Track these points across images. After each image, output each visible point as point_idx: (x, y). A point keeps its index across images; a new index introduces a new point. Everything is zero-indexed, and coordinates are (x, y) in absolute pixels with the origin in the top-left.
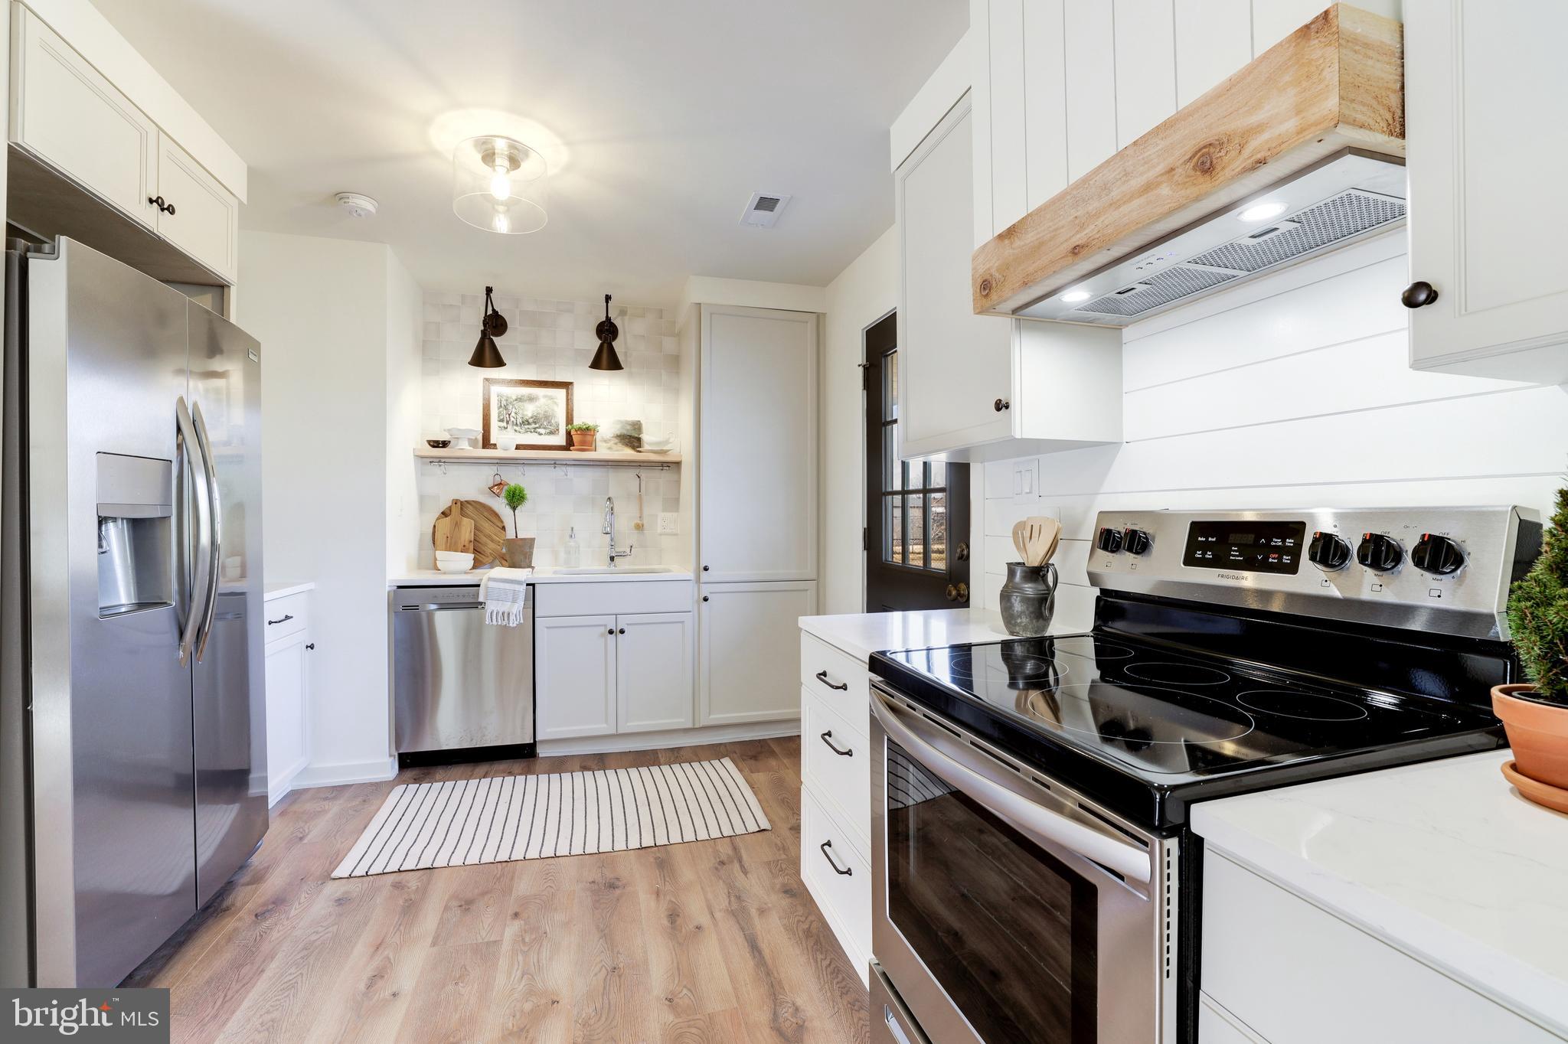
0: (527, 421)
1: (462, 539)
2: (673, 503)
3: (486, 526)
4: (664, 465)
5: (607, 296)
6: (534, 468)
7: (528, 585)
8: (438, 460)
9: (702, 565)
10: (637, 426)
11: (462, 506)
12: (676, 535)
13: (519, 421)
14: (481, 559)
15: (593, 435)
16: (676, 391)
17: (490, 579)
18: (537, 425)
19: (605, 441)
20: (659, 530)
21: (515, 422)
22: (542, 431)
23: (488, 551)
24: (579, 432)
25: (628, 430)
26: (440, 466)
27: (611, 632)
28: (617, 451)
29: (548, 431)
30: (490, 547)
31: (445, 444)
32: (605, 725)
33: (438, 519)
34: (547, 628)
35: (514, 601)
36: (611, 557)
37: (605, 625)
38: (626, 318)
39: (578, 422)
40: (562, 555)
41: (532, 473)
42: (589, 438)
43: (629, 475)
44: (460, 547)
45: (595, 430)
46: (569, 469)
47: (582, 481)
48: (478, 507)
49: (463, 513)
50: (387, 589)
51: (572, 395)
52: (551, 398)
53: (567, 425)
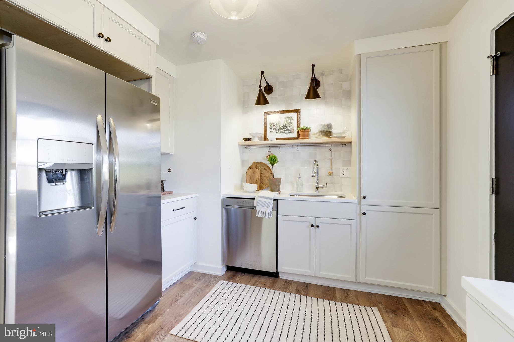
0: (281, 128)
1: (256, 178)
2: (348, 162)
3: (265, 173)
4: (344, 144)
5: (312, 64)
6: (284, 148)
7: (274, 200)
8: (248, 146)
9: (362, 195)
10: (330, 126)
11: (256, 165)
12: (350, 178)
13: (278, 128)
14: (263, 186)
15: (309, 132)
16: (350, 108)
17: (259, 197)
18: (285, 130)
19: (315, 134)
20: (341, 175)
21: (276, 129)
22: (287, 132)
23: (266, 183)
24: (302, 131)
25: (325, 128)
26: (249, 149)
27: (312, 226)
28: (320, 138)
29: (289, 131)
30: (266, 181)
31: (249, 140)
32: (309, 271)
33: (248, 170)
34: (283, 220)
35: (268, 207)
36: (317, 188)
37: (310, 222)
38: (324, 77)
39: (302, 126)
40: (296, 186)
41: (283, 150)
42: (306, 133)
43: (326, 150)
44: (255, 181)
45: (309, 129)
46: (299, 148)
47: (304, 153)
48: (262, 165)
49: (256, 168)
50: (221, 198)
51: (300, 114)
52: (291, 117)
53: (297, 128)
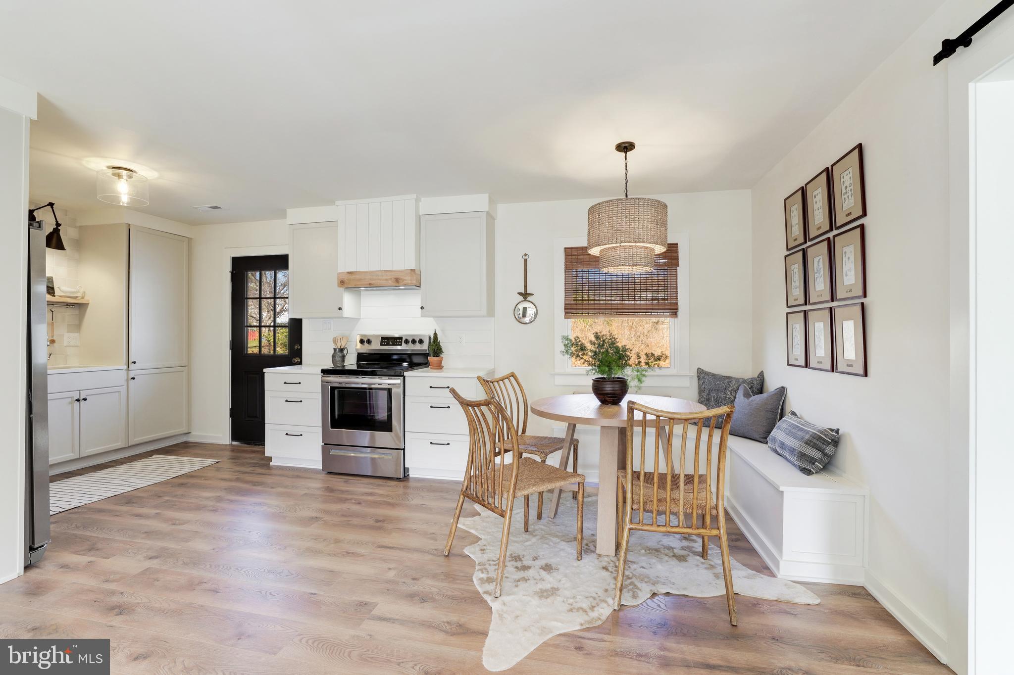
4: (68, 305)
5: (52, 203)
9: (131, 361)
10: (52, 280)
12: (78, 346)
16: (78, 261)
20: (65, 345)
27: (78, 400)
32: (72, 454)
37: (72, 398)
